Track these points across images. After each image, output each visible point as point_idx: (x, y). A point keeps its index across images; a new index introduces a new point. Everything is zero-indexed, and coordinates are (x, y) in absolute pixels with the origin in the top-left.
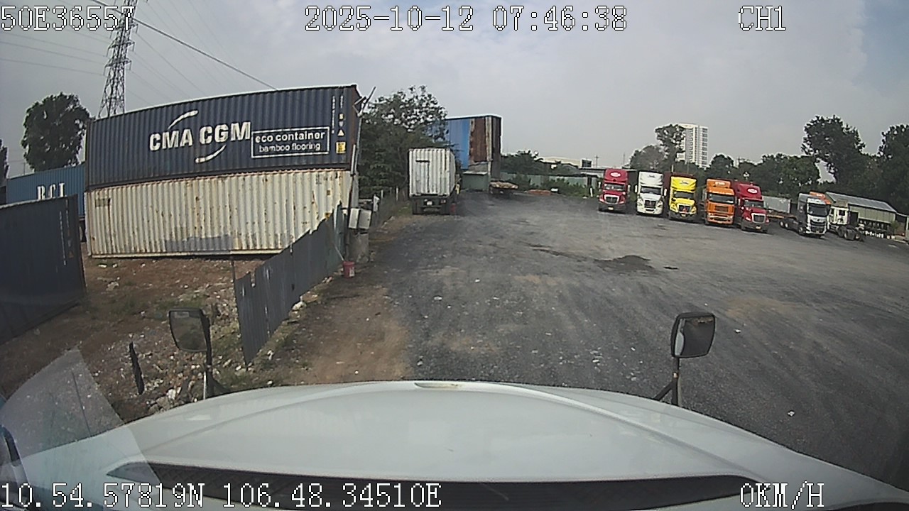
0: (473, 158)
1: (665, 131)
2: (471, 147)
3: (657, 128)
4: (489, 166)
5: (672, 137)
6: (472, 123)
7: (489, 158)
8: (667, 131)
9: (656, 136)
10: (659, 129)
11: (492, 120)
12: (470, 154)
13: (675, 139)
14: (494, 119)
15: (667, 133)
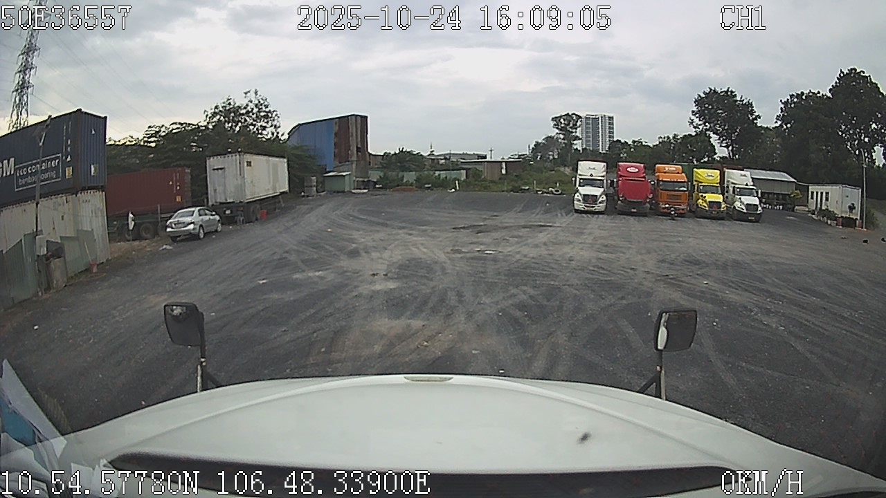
0: (338, 159)
1: (562, 120)
2: (335, 148)
3: (554, 116)
4: (354, 166)
5: (569, 124)
6: (336, 123)
7: (354, 158)
8: (564, 120)
9: (552, 125)
10: (556, 118)
11: (356, 119)
12: (335, 156)
13: (571, 128)
14: (359, 118)
15: (563, 122)
